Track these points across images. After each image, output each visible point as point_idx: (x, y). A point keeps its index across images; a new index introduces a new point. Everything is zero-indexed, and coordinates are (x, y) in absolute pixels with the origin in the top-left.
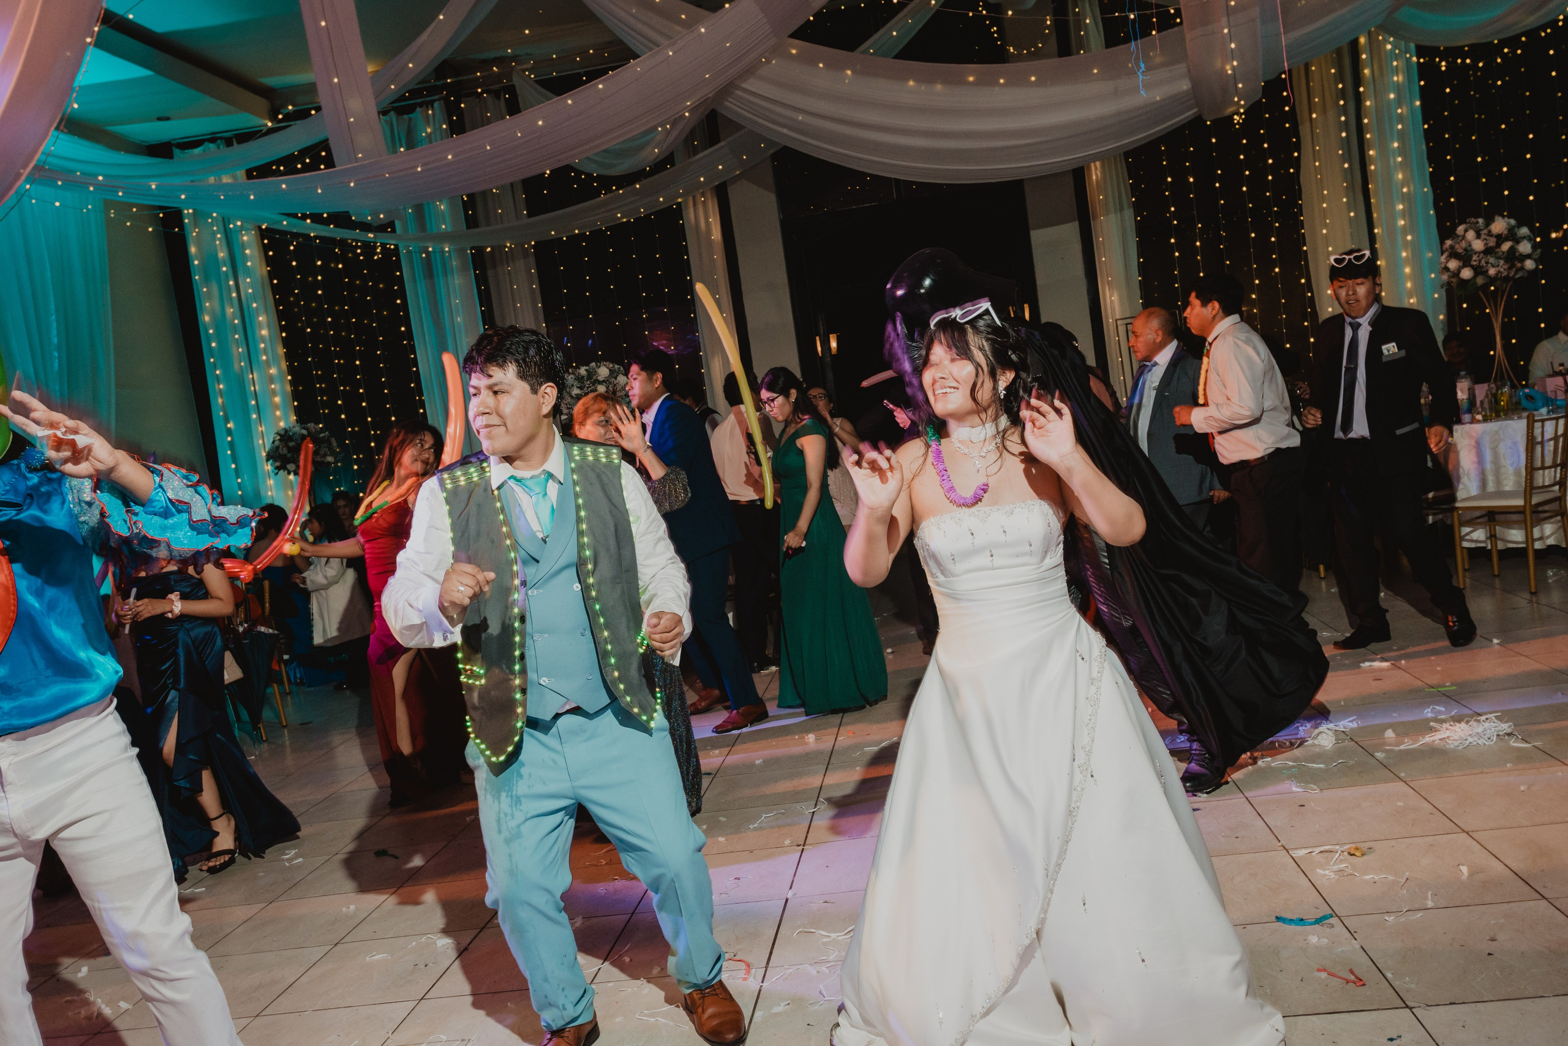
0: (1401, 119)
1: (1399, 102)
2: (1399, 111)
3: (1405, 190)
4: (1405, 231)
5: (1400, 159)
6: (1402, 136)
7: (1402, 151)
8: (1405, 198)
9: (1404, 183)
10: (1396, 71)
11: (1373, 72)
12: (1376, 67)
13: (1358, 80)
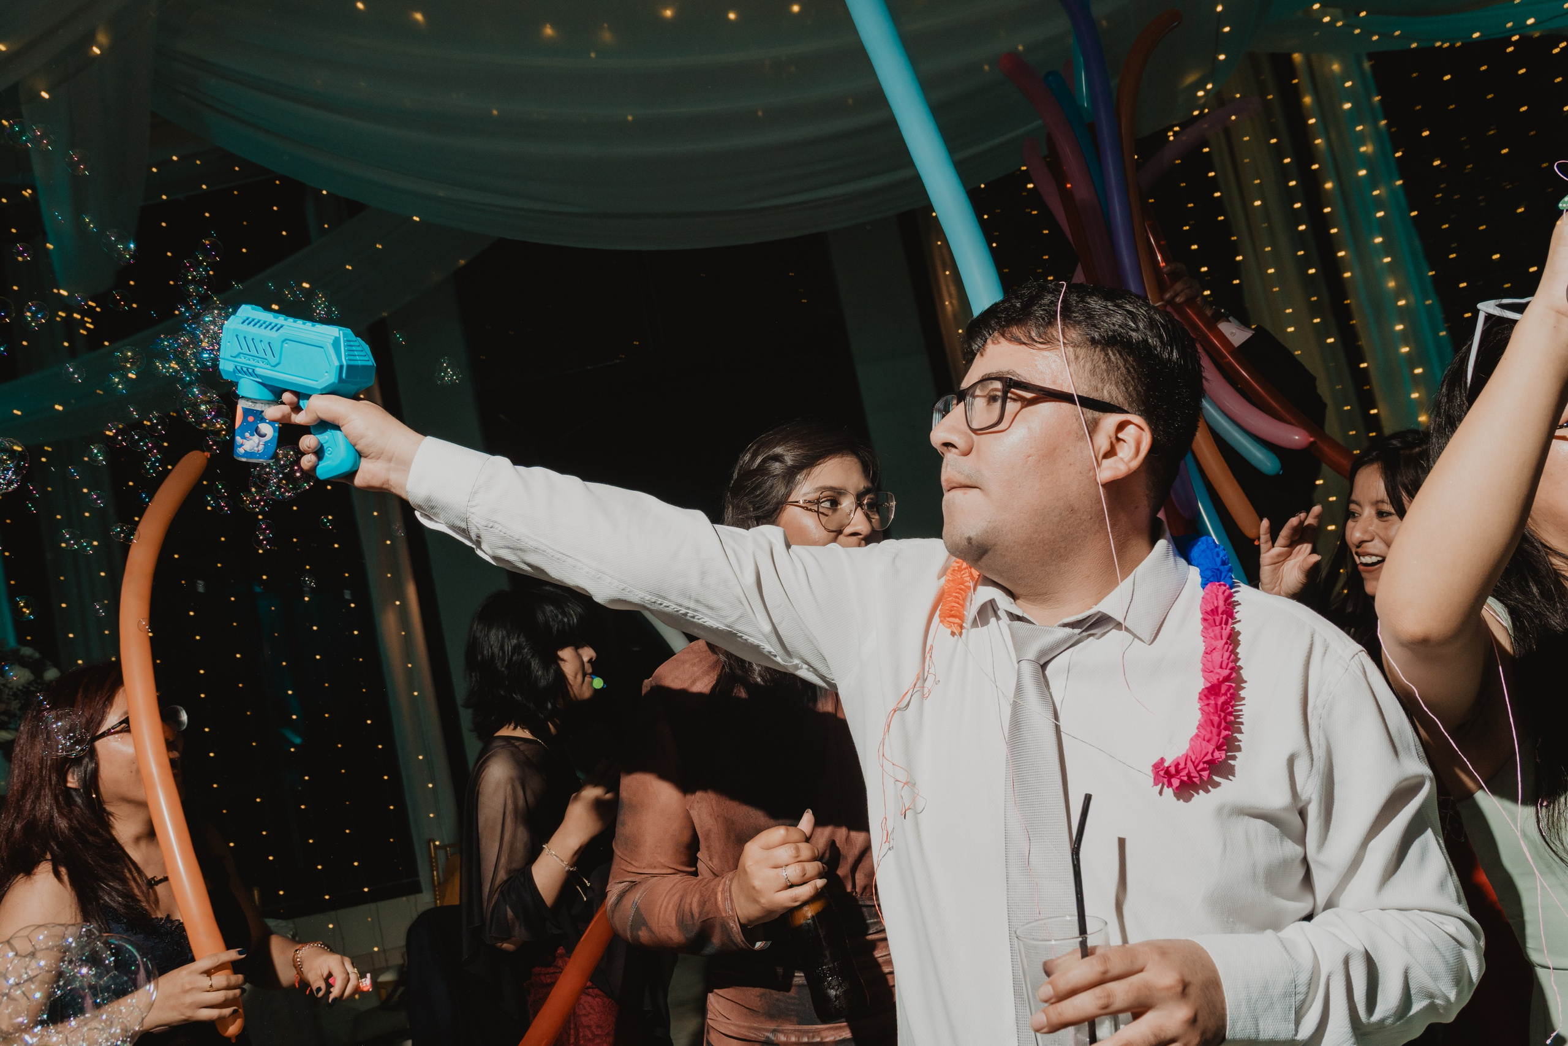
0: (1379, 204)
1: (1373, 180)
2: (1376, 193)
3: (1402, 303)
4: (1411, 361)
5: (1387, 260)
6: (1383, 227)
7: (1387, 248)
8: (1403, 314)
9: (1399, 294)
10: (1361, 139)
11: (1328, 141)
12: (1333, 136)
13: (1305, 153)
